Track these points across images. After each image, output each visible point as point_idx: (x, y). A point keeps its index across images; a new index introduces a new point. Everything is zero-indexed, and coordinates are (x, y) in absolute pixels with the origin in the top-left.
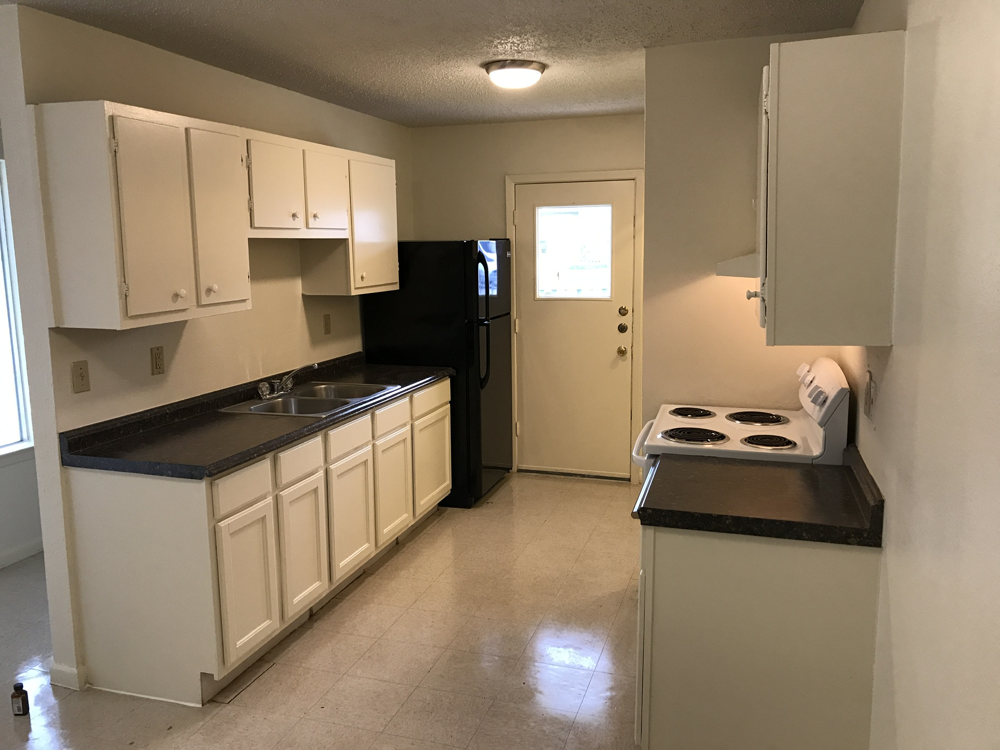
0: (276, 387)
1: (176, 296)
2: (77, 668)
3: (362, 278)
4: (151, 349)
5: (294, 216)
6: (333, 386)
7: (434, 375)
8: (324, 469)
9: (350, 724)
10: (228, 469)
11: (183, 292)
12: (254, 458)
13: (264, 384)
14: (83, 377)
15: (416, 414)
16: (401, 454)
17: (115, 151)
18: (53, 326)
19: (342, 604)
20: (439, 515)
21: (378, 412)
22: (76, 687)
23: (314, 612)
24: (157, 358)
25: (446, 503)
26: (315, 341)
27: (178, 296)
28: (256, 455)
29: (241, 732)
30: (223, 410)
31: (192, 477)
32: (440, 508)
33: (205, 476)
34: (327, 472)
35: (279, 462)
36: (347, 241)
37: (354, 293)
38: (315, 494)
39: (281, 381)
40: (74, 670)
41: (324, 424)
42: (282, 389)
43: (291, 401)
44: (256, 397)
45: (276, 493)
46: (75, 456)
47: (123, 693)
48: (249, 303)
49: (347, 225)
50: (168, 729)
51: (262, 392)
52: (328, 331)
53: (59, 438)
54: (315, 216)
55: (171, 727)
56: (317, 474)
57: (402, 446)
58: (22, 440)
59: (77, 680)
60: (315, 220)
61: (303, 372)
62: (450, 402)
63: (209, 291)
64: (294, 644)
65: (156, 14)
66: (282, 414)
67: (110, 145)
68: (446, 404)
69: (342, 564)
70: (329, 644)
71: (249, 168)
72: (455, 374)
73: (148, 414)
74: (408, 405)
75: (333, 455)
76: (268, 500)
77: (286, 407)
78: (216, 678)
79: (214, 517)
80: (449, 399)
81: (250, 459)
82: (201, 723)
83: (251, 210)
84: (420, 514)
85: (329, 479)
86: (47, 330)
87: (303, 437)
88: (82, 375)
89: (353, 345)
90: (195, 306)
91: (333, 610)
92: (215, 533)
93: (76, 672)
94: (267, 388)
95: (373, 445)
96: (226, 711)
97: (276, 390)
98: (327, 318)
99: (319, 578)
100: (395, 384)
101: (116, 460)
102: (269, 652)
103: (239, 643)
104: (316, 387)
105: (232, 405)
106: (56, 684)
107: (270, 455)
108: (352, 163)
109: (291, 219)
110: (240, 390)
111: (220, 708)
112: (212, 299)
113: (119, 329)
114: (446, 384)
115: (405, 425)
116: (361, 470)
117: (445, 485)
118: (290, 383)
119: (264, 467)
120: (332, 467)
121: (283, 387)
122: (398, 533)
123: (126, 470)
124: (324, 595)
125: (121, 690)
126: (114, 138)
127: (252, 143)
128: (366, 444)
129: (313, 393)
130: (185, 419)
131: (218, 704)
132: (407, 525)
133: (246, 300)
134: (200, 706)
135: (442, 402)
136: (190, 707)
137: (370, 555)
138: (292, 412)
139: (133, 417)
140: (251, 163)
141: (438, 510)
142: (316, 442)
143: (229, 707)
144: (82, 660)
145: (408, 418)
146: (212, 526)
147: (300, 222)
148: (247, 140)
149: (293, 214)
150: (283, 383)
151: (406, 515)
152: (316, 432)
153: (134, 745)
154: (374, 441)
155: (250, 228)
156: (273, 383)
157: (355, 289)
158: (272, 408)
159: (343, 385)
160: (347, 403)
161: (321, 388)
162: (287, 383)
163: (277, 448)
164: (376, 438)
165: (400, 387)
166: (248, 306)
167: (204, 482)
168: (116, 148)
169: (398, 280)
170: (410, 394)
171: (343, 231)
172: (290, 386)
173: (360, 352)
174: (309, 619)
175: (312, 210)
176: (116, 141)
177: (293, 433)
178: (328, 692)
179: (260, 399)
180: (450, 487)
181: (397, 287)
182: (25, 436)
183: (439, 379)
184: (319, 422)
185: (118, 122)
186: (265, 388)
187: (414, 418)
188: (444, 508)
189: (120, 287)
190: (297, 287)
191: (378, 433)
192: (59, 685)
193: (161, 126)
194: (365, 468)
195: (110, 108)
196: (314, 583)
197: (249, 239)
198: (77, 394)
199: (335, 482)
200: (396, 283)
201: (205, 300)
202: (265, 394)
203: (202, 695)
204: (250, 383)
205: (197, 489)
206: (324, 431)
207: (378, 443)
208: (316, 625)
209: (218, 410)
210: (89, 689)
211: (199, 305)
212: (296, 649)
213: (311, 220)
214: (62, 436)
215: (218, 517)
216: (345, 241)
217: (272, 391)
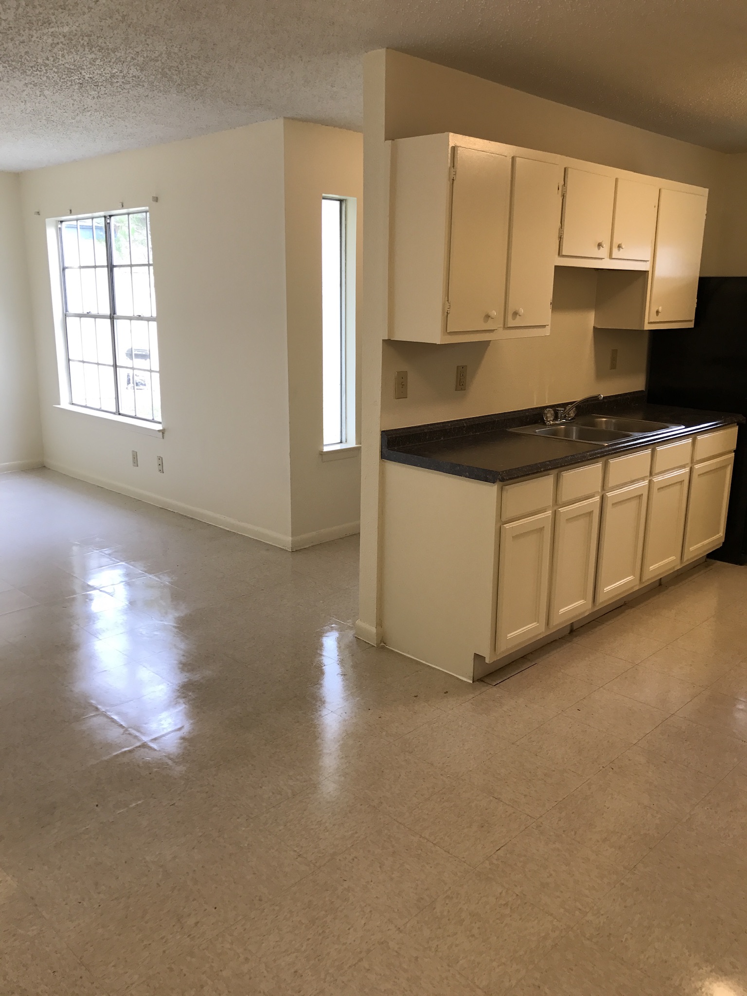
0: (559, 415)
1: (488, 317)
2: (376, 628)
3: (658, 312)
4: (458, 367)
5: (600, 245)
6: (614, 421)
7: (720, 419)
8: (601, 495)
9: (605, 730)
10: (518, 477)
11: (494, 313)
12: (541, 471)
13: (549, 410)
14: (403, 385)
15: (698, 457)
16: (676, 496)
17: (453, 180)
18: (386, 338)
19: (601, 627)
20: (706, 567)
21: (659, 449)
22: (373, 643)
23: (574, 628)
24: (461, 375)
25: (715, 555)
26: (600, 375)
27: (489, 317)
28: (542, 469)
29: (505, 711)
30: (510, 430)
31: (486, 480)
32: (709, 560)
33: (498, 480)
34: (603, 498)
35: (561, 480)
36: (647, 273)
37: (647, 327)
38: (590, 516)
39: (565, 409)
40: (374, 630)
41: (606, 451)
42: (565, 418)
43: (573, 429)
44: (541, 422)
45: (555, 508)
46: (391, 452)
47: (409, 656)
48: (548, 328)
49: (648, 256)
50: (445, 693)
51: (547, 418)
52: (613, 366)
53: (381, 435)
54: (619, 247)
55: (447, 692)
56: (593, 498)
57: (678, 487)
58: (341, 442)
59: (376, 637)
60: (619, 250)
61: (585, 403)
62: (734, 451)
63: (516, 314)
64: (555, 651)
65: (501, 46)
66: (563, 438)
67: (450, 174)
68: (730, 452)
69: (607, 589)
70: (587, 658)
71: (563, 196)
72: (744, 422)
73: (449, 425)
74: (690, 447)
75: (611, 482)
76: (548, 514)
77: (567, 433)
78: (487, 661)
79: (501, 521)
80: (734, 447)
81: (537, 472)
82: (472, 696)
83: (560, 238)
84: (687, 560)
85: (605, 505)
86: (382, 341)
87: (585, 461)
88: (403, 383)
89: (636, 383)
90: (502, 329)
91: (592, 630)
92: (499, 533)
93: (375, 631)
94: (552, 414)
95: (650, 481)
96: (492, 691)
97: (559, 417)
98: (615, 352)
99: (584, 598)
100: (679, 423)
101: (424, 458)
102: (531, 653)
103: (510, 636)
104: (597, 419)
105: (519, 427)
106: (359, 637)
107: (555, 471)
108: (663, 191)
109: (597, 248)
110: (527, 414)
111: (487, 688)
112: (518, 322)
113: (438, 343)
114: (734, 431)
115: (683, 467)
116: (634, 504)
117: (717, 536)
118: (573, 412)
119: (546, 482)
120: (609, 494)
121: (565, 416)
122: (663, 573)
123: (431, 468)
124: (587, 614)
125: (409, 654)
126: (453, 167)
127: (570, 171)
128: (643, 479)
129: (593, 425)
130: (478, 434)
131: (485, 684)
132: (674, 567)
133: (545, 326)
134: (471, 682)
135: (728, 449)
136: (462, 681)
137: (632, 588)
138: (573, 438)
139: (437, 426)
140: (566, 192)
141: (706, 561)
142: (597, 467)
143: (495, 689)
144: (380, 623)
145: (688, 461)
146: (499, 525)
147: (604, 252)
148: (565, 168)
149: (599, 243)
150: (567, 411)
151: (672, 558)
152: (598, 457)
153: (418, 698)
154: (651, 478)
155: (557, 256)
156: (558, 410)
157: (649, 323)
158: (555, 433)
159: (624, 420)
160: (629, 436)
161: (602, 421)
162: (570, 412)
163: (562, 466)
164: (653, 474)
165: (684, 427)
166: (547, 332)
167: (496, 486)
168: (454, 176)
169: (693, 318)
170: (693, 436)
171: (644, 263)
172: (572, 414)
173: (642, 391)
174: (569, 633)
175: (616, 242)
176: (454, 170)
177: (576, 455)
178: (584, 698)
179: (544, 424)
180: (723, 540)
181: (691, 325)
182: (344, 440)
183: (726, 425)
184: (601, 449)
185: (459, 152)
186: (549, 415)
187: (695, 461)
188: (713, 561)
189: (444, 305)
190: (589, 320)
191: (657, 469)
192: (361, 639)
193: (492, 154)
194: (639, 502)
195: (454, 139)
196: (580, 600)
197: (555, 266)
198: (397, 400)
199: (609, 510)
200: (691, 321)
201: (511, 323)
202: (549, 420)
203: (473, 673)
204: (536, 408)
205: (489, 491)
206: (604, 459)
207: (656, 479)
208: (575, 640)
209: (507, 430)
210: (383, 647)
211: (506, 327)
212: (555, 656)
213: (615, 250)
214: (384, 433)
215: (504, 519)
216: (645, 273)
217: (556, 418)
